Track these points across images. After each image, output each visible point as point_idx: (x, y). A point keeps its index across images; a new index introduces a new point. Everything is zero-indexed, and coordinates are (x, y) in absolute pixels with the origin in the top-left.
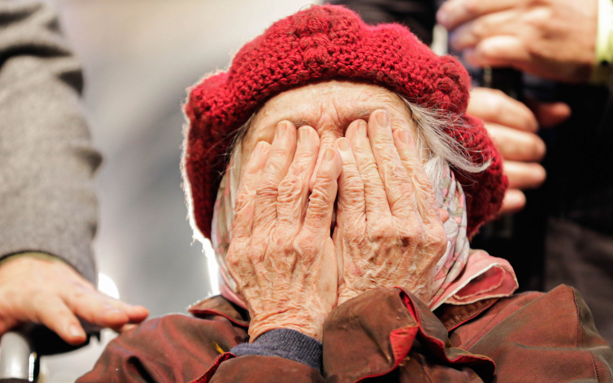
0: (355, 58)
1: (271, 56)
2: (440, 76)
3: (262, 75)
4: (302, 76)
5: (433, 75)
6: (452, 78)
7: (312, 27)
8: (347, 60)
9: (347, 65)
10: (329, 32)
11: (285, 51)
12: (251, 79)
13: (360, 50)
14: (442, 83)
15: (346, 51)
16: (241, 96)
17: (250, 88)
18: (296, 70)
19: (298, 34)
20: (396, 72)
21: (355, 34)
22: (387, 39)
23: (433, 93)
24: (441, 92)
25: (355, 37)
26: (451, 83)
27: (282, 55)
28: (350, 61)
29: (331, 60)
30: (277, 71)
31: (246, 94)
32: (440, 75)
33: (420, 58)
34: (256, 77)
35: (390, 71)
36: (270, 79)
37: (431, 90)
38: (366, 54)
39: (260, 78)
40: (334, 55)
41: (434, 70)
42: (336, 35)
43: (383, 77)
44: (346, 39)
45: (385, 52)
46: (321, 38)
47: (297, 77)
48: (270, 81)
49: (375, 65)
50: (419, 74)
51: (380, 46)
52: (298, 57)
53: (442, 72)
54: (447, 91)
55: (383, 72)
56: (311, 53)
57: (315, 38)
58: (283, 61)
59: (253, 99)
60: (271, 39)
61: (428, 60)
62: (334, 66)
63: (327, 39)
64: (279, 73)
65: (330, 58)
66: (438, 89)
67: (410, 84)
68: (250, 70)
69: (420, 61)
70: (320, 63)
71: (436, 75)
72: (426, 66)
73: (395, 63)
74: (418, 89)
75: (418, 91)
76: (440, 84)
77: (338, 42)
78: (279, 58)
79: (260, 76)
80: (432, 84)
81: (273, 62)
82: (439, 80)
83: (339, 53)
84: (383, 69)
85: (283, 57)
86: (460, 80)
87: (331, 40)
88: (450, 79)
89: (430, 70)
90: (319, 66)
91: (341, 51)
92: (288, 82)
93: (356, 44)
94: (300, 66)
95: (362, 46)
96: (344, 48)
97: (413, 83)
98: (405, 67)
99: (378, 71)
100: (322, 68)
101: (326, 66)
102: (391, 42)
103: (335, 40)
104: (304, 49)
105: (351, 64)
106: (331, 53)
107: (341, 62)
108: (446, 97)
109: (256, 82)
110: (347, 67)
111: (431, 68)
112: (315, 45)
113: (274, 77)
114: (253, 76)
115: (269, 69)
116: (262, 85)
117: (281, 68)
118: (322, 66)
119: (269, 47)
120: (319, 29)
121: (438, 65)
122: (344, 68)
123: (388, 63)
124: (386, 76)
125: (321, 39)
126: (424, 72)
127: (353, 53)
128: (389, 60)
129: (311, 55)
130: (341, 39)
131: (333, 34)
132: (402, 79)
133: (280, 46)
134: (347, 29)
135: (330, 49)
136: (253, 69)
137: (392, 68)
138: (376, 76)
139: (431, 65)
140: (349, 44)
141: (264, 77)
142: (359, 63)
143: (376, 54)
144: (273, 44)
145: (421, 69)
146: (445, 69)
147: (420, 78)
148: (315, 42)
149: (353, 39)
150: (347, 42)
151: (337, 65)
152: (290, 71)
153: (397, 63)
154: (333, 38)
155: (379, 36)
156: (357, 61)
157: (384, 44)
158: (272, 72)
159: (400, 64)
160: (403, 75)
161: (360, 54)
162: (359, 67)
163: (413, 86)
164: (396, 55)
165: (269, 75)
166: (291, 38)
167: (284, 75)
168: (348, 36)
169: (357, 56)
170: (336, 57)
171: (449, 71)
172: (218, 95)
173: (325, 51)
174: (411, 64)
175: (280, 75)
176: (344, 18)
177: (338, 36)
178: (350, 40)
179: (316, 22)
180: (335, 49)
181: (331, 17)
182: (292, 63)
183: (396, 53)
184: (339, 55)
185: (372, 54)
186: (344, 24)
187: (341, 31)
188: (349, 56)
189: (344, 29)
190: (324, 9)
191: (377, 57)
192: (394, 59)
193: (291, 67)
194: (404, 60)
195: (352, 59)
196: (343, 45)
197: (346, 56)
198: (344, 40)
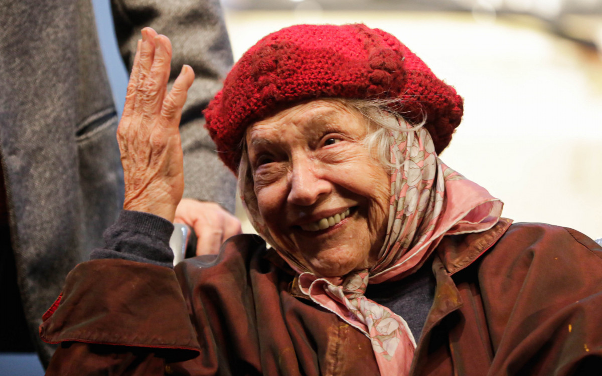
0: (297, 87)
2: (369, 72)
4: (264, 110)
5: (362, 75)
6: (380, 69)
8: (292, 89)
10: (276, 69)
12: (233, 114)
15: (290, 83)
18: (259, 106)
19: (256, 76)
24: (374, 86)
26: (380, 73)
27: (249, 95)
29: (280, 94)
30: (247, 109)
35: (325, 87)
36: (244, 115)
40: (282, 88)
42: (281, 71)
44: (289, 72)
45: (320, 72)
46: (271, 76)
47: (261, 112)
48: (245, 117)
49: (313, 86)
50: (350, 80)
52: (258, 95)
53: (369, 69)
54: (379, 82)
56: (266, 90)
58: (250, 100)
60: (242, 80)
63: (275, 76)
64: (249, 110)
65: (280, 92)
66: (371, 84)
68: (232, 106)
69: (350, 70)
70: (272, 99)
71: (366, 73)
72: (355, 71)
77: (284, 77)
78: (248, 97)
80: (364, 83)
83: (285, 85)
87: (278, 76)
91: (287, 83)
94: (261, 102)
95: (303, 72)
96: (288, 80)
98: (338, 80)
100: (275, 102)
101: (277, 99)
104: (261, 88)
105: (295, 92)
106: (279, 88)
107: (288, 93)
110: (293, 95)
112: (267, 84)
113: (246, 114)
114: (234, 112)
117: (250, 106)
118: (275, 100)
122: (291, 96)
123: (322, 81)
125: (271, 78)
127: (295, 82)
129: (266, 93)
130: (284, 74)
131: (279, 70)
133: (248, 87)
135: (278, 84)
137: (326, 84)
140: (291, 77)
142: (301, 89)
145: (351, 75)
148: (267, 81)
149: (294, 71)
150: (290, 75)
151: (286, 96)
152: (256, 108)
153: (330, 79)
154: (280, 74)
157: (320, 65)
158: (244, 109)
160: (335, 88)
162: (301, 92)
164: (329, 72)
165: (243, 112)
167: (252, 111)
168: (288, 70)
169: (299, 84)
170: (283, 90)
173: (275, 88)
174: (342, 74)
175: (250, 112)
176: (286, 53)
177: (283, 72)
178: (292, 73)
179: (265, 64)
180: (281, 83)
181: (278, 52)
182: (255, 101)
183: (329, 70)
184: (285, 87)
185: (310, 78)
186: (285, 59)
187: (284, 67)
188: (293, 86)
189: (286, 65)
190: (272, 46)
191: (313, 79)
192: (327, 75)
193: (255, 104)
194: (336, 74)
195: (295, 88)
196: (287, 78)
197: (291, 86)
198: (286, 74)
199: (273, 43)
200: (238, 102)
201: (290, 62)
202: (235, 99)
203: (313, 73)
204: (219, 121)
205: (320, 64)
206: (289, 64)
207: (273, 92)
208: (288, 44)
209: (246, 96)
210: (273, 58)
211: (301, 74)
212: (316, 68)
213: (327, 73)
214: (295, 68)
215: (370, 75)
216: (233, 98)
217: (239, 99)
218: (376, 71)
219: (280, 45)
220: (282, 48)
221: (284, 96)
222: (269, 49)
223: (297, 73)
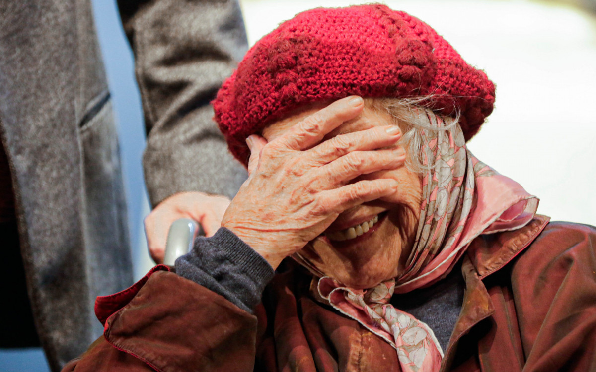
0: (321, 87)
3: (255, 111)
8: (315, 90)
9: (315, 94)
10: (296, 66)
13: (323, 78)
15: (312, 83)
18: (277, 107)
19: (274, 72)
21: (317, 63)
22: (346, 56)
27: (266, 94)
28: (317, 90)
30: (264, 108)
36: (261, 115)
39: (254, 114)
40: (303, 89)
42: (302, 69)
44: (310, 71)
45: (344, 71)
46: (290, 75)
48: (261, 117)
52: (276, 95)
55: (345, 92)
56: (285, 89)
58: (267, 98)
63: (295, 74)
64: (266, 110)
65: (301, 93)
69: (377, 67)
73: (354, 79)
77: (305, 76)
83: (307, 85)
87: (299, 74)
91: (308, 83)
94: (279, 103)
95: (326, 70)
96: (310, 79)
98: (364, 79)
99: (341, 92)
101: (298, 100)
104: (280, 86)
105: (318, 93)
106: (299, 88)
107: (310, 94)
110: (316, 97)
112: (286, 83)
113: (263, 114)
114: (249, 110)
115: (258, 106)
117: (267, 106)
118: (296, 101)
122: (313, 98)
123: (347, 82)
125: (290, 77)
127: (318, 82)
130: (306, 73)
131: (299, 68)
134: (309, 62)
135: (299, 84)
140: (313, 76)
141: (256, 113)
142: (324, 90)
148: (286, 80)
150: (312, 74)
151: (308, 98)
152: (274, 108)
153: (356, 79)
154: (300, 72)
156: (323, 88)
157: (344, 63)
158: (261, 109)
160: (362, 88)
161: (324, 81)
162: (325, 94)
164: (354, 70)
165: (260, 111)
167: (270, 112)
168: (310, 68)
169: (322, 85)
170: (305, 90)
173: (295, 88)
174: (368, 73)
175: (267, 112)
176: (306, 49)
177: (304, 70)
178: (314, 71)
179: (283, 61)
180: (302, 83)
181: (297, 46)
182: (273, 101)
183: (355, 68)
184: (307, 87)
185: (334, 78)
186: (306, 56)
187: (305, 65)
188: (316, 86)
189: (307, 63)
190: (290, 39)
191: (338, 79)
192: (353, 75)
193: (273, 104)
194: (362, 72)
195: (318, 88)
196: (309, 77)
197: (314, 86)
198: (308, 73)
199: (291, 35)
200: (253, 99)
201: (312, 59)
202: (250, 96)
203: (336, 73)
204: (231, 116)
205: (344, 61)
206: (311, 61)
207: (294, 93)
208: (308, 37)
209: (263, 94)
210: (292, 54)
211: (324, 72)
212: (340, 66)
213: (352, 72)
214: (318, 67)
215: (399, 72)
216: (248, 95)
218: (405, 67)
219: (299, 39)
220: (302, 42)
221: (305, 97)
222: (287, 43)
223: (320, 72)
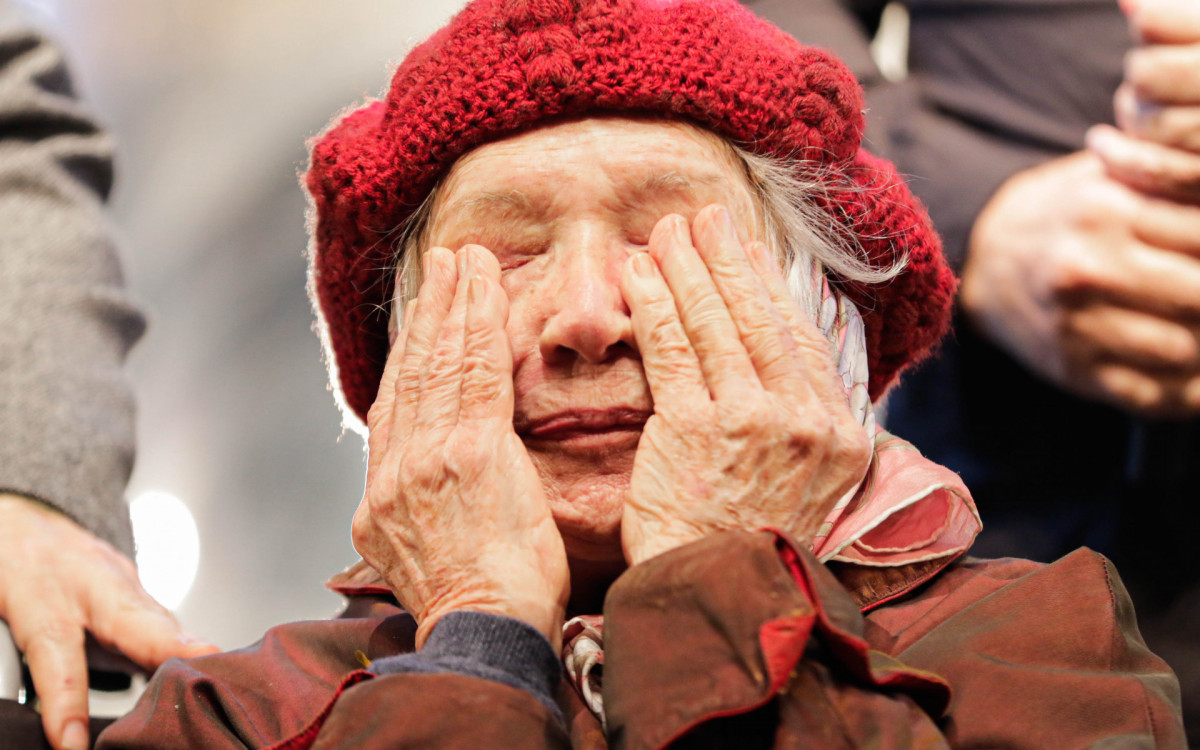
0: (627, 72)
1: (463, 73)
2: (800, 92)
3: (446, 113)
4: (526, 112)
5: (784, 91)
6: (823, 95)
7: (541, 14)
8: (612, 75)
9: (611, 86)
10: (574, 19)
11: (491, 64)
12: (426, 120)
13: (636, 54)
14: (803, 107)
15: (610, 59)
16: (409, 155)
17: (425, 138)
18: (513, 101)
19: (513, 27)
20: (711, 94)
21: (625, 22)
22: (689, 27)
23: (785, 127)
24: (803, 125)
25: (626, 28)
26: (823, 104)
27: (484, 73)
28: (618, 77)
29: (580, 78)
30: (476, 104)
31: (419, 151)
32: (800, 89)
33: (757, 59)
34: (435, 117)
35: (697, 91)
36: (463, 120)
37: (782, 122)
38: (648, 62)
39: (443, 119)
40: (586, 67)
41: (788, 81)
42: (588, 27)
43: (684, 104)
44: (607, 33)
46: (560, 34)
47: (515, 116)
48: (464, 125)
49: (668, 82)
50: (757, 92)
51: (676, 43)
52: (515, 74)
53: (802, 85)
54: (814, 121)
55: (683, 94)
56: (540, 65)
57: (547, 35)
58: (487, 83)
59: (432, 160)
60: (461, 39)
61: (774, 61)
62: (587, 89)
63: (570, 35)
64: (480, 108)
65: (579, 74)
66: (797, 119)
67: (739, 114)
68: (423, 102)
69: (758, 64)
70: (557, 85)
71: (792, 91)
72: (770, 74)
73: (708, 74)
74: (757, 121)
75: (756, 127)
76: (800, 107)
77: (593, 41)
78: (479, 78)
79: (443, 115)
80: (784, 110)
81: (466, 86)
82: (798, 99)
83: (595, 62)
84: (683, 89)
85: (486, 76)
86: (840, 96)
87: (579, 37)
88: (819, 97)
89: (778, 82)
90: (557, 91)
91: (599, 59)
92: (500, 124)
93: (628, 41)
94: (520, 92)
95: (642, 45)
96: (605, 51)
97: (746, 112)
98: (728, 82)
99: (674, 93)
100: (562, 95)
101: (570, 90)
102: (698, 32)
103: (586, 36)
104: (526, 58)
105: (620, 83)
106: (577, 63)
107: (600, 82)
108: (815, 134)
109: (435, 126)
110: (612, 91)
111: (780, 77)
112: (547, 50)
113: (470, 116)
115: (458, 99)
116: (448, 134)
117: (484, 98)
118: (563, 91)
119: (460, 55)
120: (554, 17)
121: (796, 69)
122: (606, 92)
123: (692, 75)
124: (690, 102)
125: (558, 38)
126: (766, 87)
127: (623, 61)
128: (695, 69)
129: (541, 70)
130: (598, 35)
131: (582, 26)
132: (721, 106)
133: (480, 53)
134: (609, 13)
135: (577, 56)
136: (429, 101)
137: (701, 85)
138: (670, 105)
139: (781, 72)
140: (614, 45)
141: (450, 116)
142: (634, 81)
143: (668, 59)
144: (465, 49)
145: (761, 81)
146: (810, 78)
147: (758, 99)
148: (546, 44)
149: (622, 32)
150: (610, 40)
151: (593, 88)
152: (503, 104)
153: (711, 75)
154: (583, 33)
155: (674, 20)
156: (631, 76)
157: (684, 38)
158: (466, 105)
159: (718, 76)
160: (724, 97)
161: (636, 62)
162: (634, 88)
163: (747, 117)
164: (708, 57)
165: (461, 112)
166: (500, 36)
167: (490, 112)
168: (611, 27)
169: (632, 68)
170: (589, 72)
171: (817, 80)
172: (366, 154)
173: (568, 61)
175: (482, 113)
177: (592, 30)
178: (616, 35)
179: (548, 2)
180: (586, 55)
182: (503, 86)
183: (710, 54)
184: (595, 67)
185: (661, 62)
187: (597, 18)
188: (615, 68)
189: (605, 15)
191: (670, 64)
192: (705, 66)
193: (503, 95)
195: (621, 73)
196: (602, 45)
197: (610, 68)
198: (603, 37)
201: (615, 10)
205: (686, 35)
206: (614, 14)
207: (561, 71)
213: (702, 60)
217: (449, 82)
218: (813, 95)
221: (588, 87)
